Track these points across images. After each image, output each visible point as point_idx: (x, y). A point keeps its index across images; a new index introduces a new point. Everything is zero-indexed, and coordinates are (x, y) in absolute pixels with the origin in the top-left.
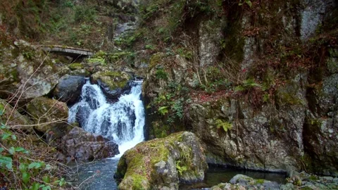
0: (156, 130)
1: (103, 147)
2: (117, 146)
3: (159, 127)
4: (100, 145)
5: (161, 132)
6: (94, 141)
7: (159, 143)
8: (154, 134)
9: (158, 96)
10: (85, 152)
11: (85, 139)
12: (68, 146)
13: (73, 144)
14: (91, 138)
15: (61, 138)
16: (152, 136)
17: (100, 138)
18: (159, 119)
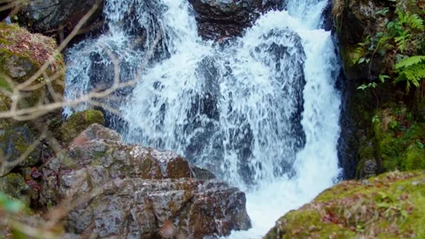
0: (387, 140)
1: (190, 200)
2: (242, 195)
3: (396, 132)
4: (180, 193)
5: (404, 148)
6: (159, 177)
7: (407, 189)
8: (376, 155)
9: (392, 16)
10: (129, 217)
11: (127, 168)
12: (69, 193)
13: (85, 187)
14: (148, 167)
15: (39, 164)
16: (370, 163)
17: (179, 168)
18: (397, 100)
